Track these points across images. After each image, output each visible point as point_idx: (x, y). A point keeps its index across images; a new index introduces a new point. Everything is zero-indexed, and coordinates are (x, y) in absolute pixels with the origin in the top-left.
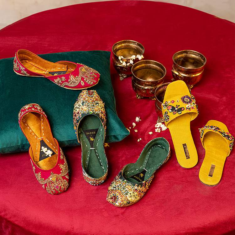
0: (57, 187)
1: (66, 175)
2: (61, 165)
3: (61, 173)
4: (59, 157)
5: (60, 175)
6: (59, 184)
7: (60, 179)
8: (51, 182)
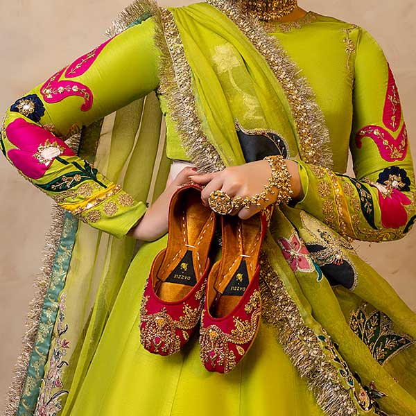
0: (158, 340)
1: (185, 330)
2: (188, 307)
3: (179, 320)
4: (194, 293)
5: (175, 322)
6: (165, 337)
7: (170, 330)
8: (155, 324)
